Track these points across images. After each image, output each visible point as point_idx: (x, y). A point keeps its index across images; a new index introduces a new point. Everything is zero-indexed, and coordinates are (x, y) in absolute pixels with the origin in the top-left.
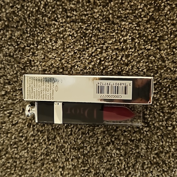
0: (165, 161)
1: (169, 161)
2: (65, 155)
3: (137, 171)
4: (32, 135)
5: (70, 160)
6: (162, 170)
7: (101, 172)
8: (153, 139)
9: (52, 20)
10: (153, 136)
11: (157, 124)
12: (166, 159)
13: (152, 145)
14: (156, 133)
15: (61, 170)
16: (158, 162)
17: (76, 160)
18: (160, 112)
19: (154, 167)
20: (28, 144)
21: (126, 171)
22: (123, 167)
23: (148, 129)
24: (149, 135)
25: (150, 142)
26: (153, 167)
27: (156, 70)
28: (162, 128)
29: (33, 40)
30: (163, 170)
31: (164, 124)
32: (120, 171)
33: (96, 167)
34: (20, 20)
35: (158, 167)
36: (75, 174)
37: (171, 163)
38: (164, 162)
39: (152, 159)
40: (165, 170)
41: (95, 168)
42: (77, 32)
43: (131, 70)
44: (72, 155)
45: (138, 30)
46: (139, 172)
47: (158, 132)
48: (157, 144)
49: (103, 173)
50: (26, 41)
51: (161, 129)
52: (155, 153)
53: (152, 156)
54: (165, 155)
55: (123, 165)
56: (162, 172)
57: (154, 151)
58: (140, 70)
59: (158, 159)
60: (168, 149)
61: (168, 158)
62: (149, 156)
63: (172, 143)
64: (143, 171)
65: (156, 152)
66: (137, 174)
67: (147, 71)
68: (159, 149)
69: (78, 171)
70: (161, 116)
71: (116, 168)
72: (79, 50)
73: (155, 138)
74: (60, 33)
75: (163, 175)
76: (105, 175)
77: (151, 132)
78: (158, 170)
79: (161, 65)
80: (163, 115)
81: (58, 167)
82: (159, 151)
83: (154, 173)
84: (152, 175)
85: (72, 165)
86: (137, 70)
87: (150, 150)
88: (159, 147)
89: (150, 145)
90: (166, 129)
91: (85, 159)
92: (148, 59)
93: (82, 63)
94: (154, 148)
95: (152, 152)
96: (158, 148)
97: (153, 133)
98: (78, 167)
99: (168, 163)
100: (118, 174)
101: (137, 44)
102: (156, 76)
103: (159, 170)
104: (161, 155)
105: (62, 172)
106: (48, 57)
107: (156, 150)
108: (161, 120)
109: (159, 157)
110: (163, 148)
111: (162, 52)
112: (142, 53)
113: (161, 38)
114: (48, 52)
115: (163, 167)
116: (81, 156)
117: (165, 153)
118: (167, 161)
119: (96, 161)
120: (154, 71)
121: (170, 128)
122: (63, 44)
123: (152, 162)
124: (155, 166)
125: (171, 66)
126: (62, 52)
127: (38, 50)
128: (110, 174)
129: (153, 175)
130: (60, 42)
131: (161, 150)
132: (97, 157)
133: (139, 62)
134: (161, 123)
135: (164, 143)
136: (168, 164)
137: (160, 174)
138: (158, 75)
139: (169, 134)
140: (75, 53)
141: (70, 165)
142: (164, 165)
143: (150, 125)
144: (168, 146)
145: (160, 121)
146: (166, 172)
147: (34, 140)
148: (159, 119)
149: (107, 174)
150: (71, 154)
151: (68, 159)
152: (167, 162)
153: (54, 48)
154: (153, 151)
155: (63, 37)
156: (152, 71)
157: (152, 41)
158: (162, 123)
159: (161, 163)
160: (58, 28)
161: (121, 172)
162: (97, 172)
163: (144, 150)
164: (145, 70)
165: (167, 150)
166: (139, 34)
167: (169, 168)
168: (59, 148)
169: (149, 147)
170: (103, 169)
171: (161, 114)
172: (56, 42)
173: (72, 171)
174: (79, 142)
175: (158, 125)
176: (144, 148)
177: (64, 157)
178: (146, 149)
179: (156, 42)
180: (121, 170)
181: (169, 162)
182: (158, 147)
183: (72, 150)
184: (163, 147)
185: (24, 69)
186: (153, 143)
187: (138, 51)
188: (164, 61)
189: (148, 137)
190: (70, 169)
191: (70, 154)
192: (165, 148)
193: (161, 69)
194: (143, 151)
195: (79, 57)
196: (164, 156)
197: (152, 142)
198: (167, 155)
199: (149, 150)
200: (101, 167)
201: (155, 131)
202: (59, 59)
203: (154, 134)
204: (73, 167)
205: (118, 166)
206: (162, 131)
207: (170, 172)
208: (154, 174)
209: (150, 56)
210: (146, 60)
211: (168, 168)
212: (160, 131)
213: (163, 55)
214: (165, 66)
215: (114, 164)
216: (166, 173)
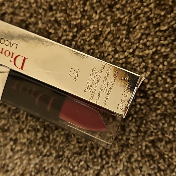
0: (164, 154)
1: (170, 155)
2: (18, 123)
3: (119, 163)
5: (25, 131)
6: (156, 167)
7: (66, 154)
8: (149, 118)
10: (151, 113)
11: (159, 95)
12: (166, 151)
13: (148, 126)
14: (157, 109)
15: (12, 143)
16: (152, 154)
17: (33, 133)
18: (167, 77)
19: (146, 162)
21: (102, 160)
22: (99, 153)
23: (144, 100)
24: (144, 111)
25: (144, 122)
26: (143, 161)
27: (171, 6)
28: (166, 103)
30: (159, 167)
31: (171, 98)
32: (93, 159)
33: (59, 147)
35: (151, 162)
36: (31, 152)
37: (172, 159)
38: (162, 155)
39: (144, 148)
40: (162, 168)
41: (57, 148)
43: (130, 3)
44: (28, 125)
46: (122, 165)
47: (159, 109)
48: (155, 127)
49: (69, 157)
51: (165, 106)
52: (150, 140)
53: (144, 144)
54: (165, 145)
55: (99, 150)
56: (156, 171)
57: (149, 136)
58: (145, 4)
59: (152, 150)
60: (171, 137)
61: (169, 150)
62: (140, 143)
64: (129, 165)
65: (151, 138)
66: (118, 166)
67: (155, 7)
68: (157, 134)
69: (34, 149)
70: (168, 83)
71: (88, 153)
73: (152, 116)
75: (158, 175)
76: (71, 160)
77: (148, 106)
78: (150, 165)
80: (171, 82)
81: (9, 138)
82: (156, 137)
83: (144, 169)
84: (141, 171)
85: (28, 139)
86: (139, 4)
87: (143, 134)
88: (158, 132)
89: (143, 126)
90: (173, 106)
91: (46, 133)
94: (149, 131)
95: (145, 138)
96: (155, 133)
97: (151, 109)
98: (35, 142)
99: (168, 158)
100: (90, 162)
102: (169, 16)
103: (152, 167)
104: (159, 144)
105: (14, 147)
107: (151, 135)
108: (167, 90)
109: (155, 147)
110: (163, 134)
115: (159, 163)
116: (41, 128)
117: (166, 142)
118: (168, 155)
119: (60, 138)
120: (167, 7)
123: (143, 154)
124: (146, 159)
128: (79, 161)
129: (143, 173)
131: (160, 136)
132: (63, 133)
134: (166, 95)
135: (166, 125)
136: (169, 160)
137: (153, 172)
138: (172, 14)
141: (24, 138)
142: (161, 161)
143: (148, 96)
144: (172, 131)
145: (166, 92)
146: (163, 171)
148: (163, 88)
149: (74, 159)
150: (27, 123)
151: (23, 129)
152: (166, 156)
154: (146, 136)
156: (163, 7)
158: (168, 96)
159: (157, 156)
161: (95, 160)
162: (59, 154)
163: (133, 133)
164: (152, 6)
165: (168, 138)
167: (169, 166)
168: (11, 112)
169: (142, 129)
170: (68, 152)
171: (169, 80)
173: (26, 148)
175: (160, 97)
176: (134, 130)
177: (17, 126)
178: (137, 132)
180: (95, 157)
181: (171, 158)
182: (155, 131)
183: (29, 118)
184: (164, 132)
186: (148, 124)
189: (142, 113)
190: (24, 144)
191: (25, 122)
192: (167, 134)
194: (132, 135)
196: (164, 147)
197: (147, 122)
198: (169, 146)
199: (141, 134)
200: (66, 149)
201: (154, 106)
203: (153, 110)
204: (29, 141)
205: (92, 151)
207: (168, 172)
208: (144, 171)
211: (166, 166)
212: (162, 107)
215: (86, 147)
216: (162, 173)
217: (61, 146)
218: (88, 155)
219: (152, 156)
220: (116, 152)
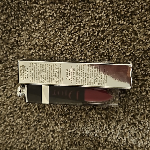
0: (141, 121)
1: (144, 121)
2: (54, 120)
3: (117, 131)
4: (25, 106)
5: (59, 124)
6: (138, 129)
7: (86, 133)
8: (129, 103)
9: (33, 3)
10: (129, 101)
12: (141, 119)
13: (129, 108)
14: (132, 98)
15: (52, 133)
16: (134, 122)
17: (64, 125)
18: (134, 80)
19: (132, 127)
20: (22, 113)
21: (107, 131)
22: (105, 128)
23: (124, 95)
24: (126, 101)
25: (127, 106)
26: (130, 127)
27: (130, 43)
28: (136, 93)
29: (18, 22)
30: (139, 129)
31: (138, 90)
32: (102, 132)
33: (81, 129)
34: (5, 4)
35: (135, 127)
36: (64, 136)
37: (145, 123)
38: (140, 122)
39: (129, 120)
40: (141, 129)
41: (80, 130)
42: (56, 12)
43: (107, 44)
44: (60, 120)
45: (111, 7)
46: (119, 132)
47: (133, 97)
48: (133, 108)
49: (88, 134)
50: (12, 23)
51: (136, 95)
52: (131, 115)
53: (129, 118)
54: (140, 116)
57: (131, 113)
58: (115, 43)
59: (134, 120)
60: (142, 111)
61: (143, 118)
62: (127, 118)
63: (146, 106)
64: (123, 131)
65: (132, 114)
66: (117, 133)
67: (121, 44)
68: (135, 111)
69: (66, 134)
71: (99, 129)
72: (59, 29)
73: (131, 102)
74: (41, 14)
75: (140, 133)
76: (89, 135)
77: (127, 97)
78: (134, 129)
79: (134, 37)
80: (137, 82)
81: (49, 131)
82: (135, 113)
83: (131, 132)
84: (130, 133)
85: (61, 129)
86: (112, 43)
87: (127, 113)
88: (135, 110)
89: (127, 108)
90: (140, 94)
91: (72, 123)
92: (122, 33)
93: (63, 40)
94: (130, 111)
95: (129, 115)
96: (134, 111)
97: (129, 99)
98: (66, 130)
99: (143, 123)
100: (100, 134)
101: (111, 20)
102: (130, 48)
103: (136, 129)
104: (137, 117)
105: (53, 135)
106: (32, 37)
107: (132, 113)
108: (136, 87)
109: (135, 118)
110: (138, 111)
111: (134, 26)
112: (116, 28)
113: (133, 13)
114: (32, 32)
115: (139, 126)
116: (68, 121)
117: (140, 114)
118: (143, 121)
119: (81, 125)
120: (128, 43)
121: (144, 94)
122: (45, 25)
123: (129, 123)
124: (132, 126)
125: (143, 38)
126: (44, 32)
127: (22, 31)
128: (94, 135)
129: (131, 134)
130: (42, 23)
131: (137, 112)
132: (82, 122)
133: (114, 36)
134: (135, 89)
135: (139, 106)
136: (144, 124)
137: (137, 132)
138: (131, 47)
139: (143, 98)
140: (56, 32)
141: (59, 128)
142: (140, 125)
143: (126, 92)
144: (142, 108)
145: (135, 88)
146: (142, 130)
147: (27, 109)
148: (133, 86)
149: (91, 134)
150: (59, 120)
151: (57, 124)
152: (142, 122)
153: (37, 28)
154: (129, 113)
155: (44, 18)
156: (126, 43)
157: (125, 16)
158: (137, 90)
159: (137, 123)
160: (39, 10)
161: (103, 132)
162: (82, 133)
163: (122, 113)
164: (119, 44)
165: (141, 112)
166: (113, 10)
167: (144, 127)
168: (48, 115)
169: (126, 110)
170: (87, 131)
171: (136, 82)
172: (38, 23)
173: (61, 134)
174: (65, 109)
175: (133, 91)
176: (122, 112)
177: (53, 122)
178: (124, 112)
179: (128, 17)
180: (103, 131)
181: (145, 122)
182: (134, 110)
183: (60, 116)
184: (139, 110)
185: (12, 49)
186: (129, 107)
187: (112, 26)
188: (136, 34)
189: (125, 102)
190: (60, 132)
191: (58, 119)
192: (140, 110)
193: (134, 41)
194: (121, 114)
195: (60, 36)
196: (140, 117)
197: (128, 106)
198: (142, 117)
199: (126, 113)
200: (86, 129)
202: (42, 38)
203: (130, 99)
204: (62, 130)
205: (100, 128)
206: (137, 96)
207: (145, 130)
208: (132, 133)
209: (123, 30)
210: (120, 34)
211: (143, 127)
212: (135, 96)
213: (136, 29)
214: (138, 39)
215: (97, 126)
216: (142, 132)
217: (83, 129)
218: (99, 131)
219: (134, 123)
220: (115, 125)
